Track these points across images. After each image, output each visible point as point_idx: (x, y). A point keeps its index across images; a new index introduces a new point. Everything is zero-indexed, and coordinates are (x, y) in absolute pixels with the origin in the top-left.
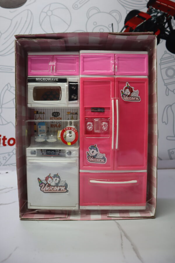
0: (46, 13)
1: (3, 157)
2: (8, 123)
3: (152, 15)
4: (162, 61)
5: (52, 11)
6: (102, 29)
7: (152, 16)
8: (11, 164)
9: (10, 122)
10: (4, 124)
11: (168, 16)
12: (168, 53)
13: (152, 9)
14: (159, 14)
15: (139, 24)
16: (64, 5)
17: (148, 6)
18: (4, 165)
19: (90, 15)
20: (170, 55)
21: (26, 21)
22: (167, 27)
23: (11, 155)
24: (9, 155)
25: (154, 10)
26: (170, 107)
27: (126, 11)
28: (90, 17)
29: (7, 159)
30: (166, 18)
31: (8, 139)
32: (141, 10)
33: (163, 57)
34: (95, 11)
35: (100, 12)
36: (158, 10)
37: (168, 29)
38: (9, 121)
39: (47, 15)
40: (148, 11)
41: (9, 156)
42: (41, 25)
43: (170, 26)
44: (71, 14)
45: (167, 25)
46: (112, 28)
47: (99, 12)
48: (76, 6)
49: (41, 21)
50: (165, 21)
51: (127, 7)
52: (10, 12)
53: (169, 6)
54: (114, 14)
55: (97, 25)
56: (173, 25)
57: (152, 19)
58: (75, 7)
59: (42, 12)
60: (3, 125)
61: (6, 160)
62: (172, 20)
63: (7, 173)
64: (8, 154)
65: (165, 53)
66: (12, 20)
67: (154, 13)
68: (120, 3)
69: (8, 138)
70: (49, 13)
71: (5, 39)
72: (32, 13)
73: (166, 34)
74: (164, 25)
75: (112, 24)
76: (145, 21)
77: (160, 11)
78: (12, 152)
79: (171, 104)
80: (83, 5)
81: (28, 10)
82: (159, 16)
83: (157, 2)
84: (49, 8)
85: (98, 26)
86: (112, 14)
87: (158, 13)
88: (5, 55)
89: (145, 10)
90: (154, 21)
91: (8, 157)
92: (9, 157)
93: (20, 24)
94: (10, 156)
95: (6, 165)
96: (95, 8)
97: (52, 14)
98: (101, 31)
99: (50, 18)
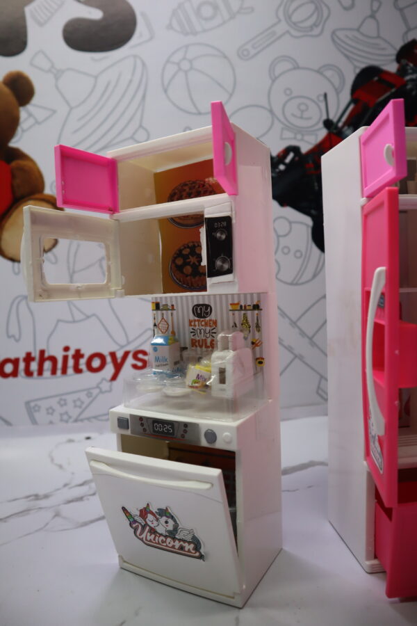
0: (178, 64)
1: (74, 401)
2: (88, 317)
3: (408, 78)
5: (191, 61)
6: (305, 104)
7: (408, 81)
8: (95, 417)
9: (94, 315)
10: (76, 319)
13: (407, 65)
15: (382, 95)
16: (218, 50)
17: (398, 60)
18: (76, 421)
19: (277, 73)
21: (131, 81)
23: (94, 395)
24: (89, 395)
25: (412, 69)
27: (353, 67)
28: (276, 78)
29: (84, 406)
31: (86, 356)
32: (385, 68)
34: (288, 65)
35: (299, 68)
38: (89, 313)
39: (180, 69)
40: (399, 70)
41: (89, 397)
42: (165, 91)
44: (233, 70)
46: (324, 103)
47: (297, 67)
48: (245, 53)
49: (166, 83)
51: (355, 60)
52: (93, 59)
54: (329, 73)
55: (292, 96)
57: (409, 86)
58: (243, 54)
59: (168, 61)
60: (74, 322)
61: (80, 407)
63: (88, 438)
64: (85, 392)
66: (96, 78)
67: (411, 74)
68: (340, 50)
70: (185, 65)
71: (80, 119)
75: (325, 95)
76: (393, 90)
78: (98, 387)
80: (259, 52)
81: (135, 56)
84: (185, 55)
85: (295, 97)
86: (324, 73)
89: (392, 67)
90: (411, 90)
91: (87, 401)
92: (91, 399)
94: (91, 396)
95: (82, 420)
96: (286, 58)
97: (191, 68)
98: (303, 107)
99: (186, 75)
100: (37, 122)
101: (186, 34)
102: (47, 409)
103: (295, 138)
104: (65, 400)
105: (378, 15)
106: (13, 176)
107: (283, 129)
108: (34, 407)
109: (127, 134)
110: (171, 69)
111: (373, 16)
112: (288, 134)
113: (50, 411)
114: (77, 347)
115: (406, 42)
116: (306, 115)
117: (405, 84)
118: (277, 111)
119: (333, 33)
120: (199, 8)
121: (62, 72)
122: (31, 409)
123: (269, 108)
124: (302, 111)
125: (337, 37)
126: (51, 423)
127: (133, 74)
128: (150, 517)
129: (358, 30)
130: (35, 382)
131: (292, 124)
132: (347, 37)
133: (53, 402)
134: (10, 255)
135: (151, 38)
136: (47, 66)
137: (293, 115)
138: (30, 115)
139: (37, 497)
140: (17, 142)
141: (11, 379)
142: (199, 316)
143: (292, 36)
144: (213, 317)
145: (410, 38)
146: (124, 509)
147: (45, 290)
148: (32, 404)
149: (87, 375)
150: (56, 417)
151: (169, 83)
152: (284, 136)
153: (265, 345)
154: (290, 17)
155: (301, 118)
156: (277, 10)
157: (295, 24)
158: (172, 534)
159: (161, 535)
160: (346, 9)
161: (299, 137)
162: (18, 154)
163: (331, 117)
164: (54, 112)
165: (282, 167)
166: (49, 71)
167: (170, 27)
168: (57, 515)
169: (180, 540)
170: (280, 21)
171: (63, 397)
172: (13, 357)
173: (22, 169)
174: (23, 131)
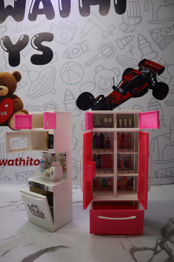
0: (66, 68)
3: (142, 72)
4: (150, 105)
5: (69, 67)
6: (106, 81)
7: (142, 73)
11: (154, 73)
12: (154, 99)
13: (142, 67)
14: (147, 72)
15: (133, 77)
16: (78, 64)
17: (139, 65)
19: (97, 71)
20: (156, 101)
21: (50, 74)
22: (153, 81)
25: (144, 69)
26: (156, 139)
27: (123, 68)
28: (97, 73)
30: (152, 74)
32: (134, 68)
33: (151, 102)
34: (101, 68)
35: (105, 69)
36: (147, 69)
37: (154, 82)
39: (66, 70)
40: (139, 69)
42: (61, 77)
43: (155, 80)
44: (83, 70)
45: (153, 79)
46: (113, 80)
48: (87, 64)
49: (61, 75)
50: (152, 76)
51: (124, 66)
52: (39, 67)
53: (154, 66)
54: (115, 71)
55: (102, 78)
56: (157, 79)
58: (86, 65)
59: (62, 67)
62: (156, 75)
65: (152, 99)
66: (40, 73)
67: (143, 70)
68: (119, 63)
69: (34, 159)
70: (68, 69)
71: (34, 86)
72: (55, 69)
73: (153, 85)
74: (151, 79)
75: (113, 78)
76: (137, 76)
77: (148, 69)
79: (156, 137)
80: (92, 64)
81: (52, 66)
82: (147, 73)
83: (146, 63)
84: (68, 66)
85: (104, 79)
86: (113, 70)
87: (147, 70)
88: (35, 97)
89: (137, 68)
90: (144, 76)
93: (46, 76)
96: (101, 66)
97: (70, 70)
98: (106, 82)
99: (68, 72)
100: (22, 87)
101: (69, 59)
102: (22, 176)
103: (103, 92)
104: (27, 174)
105: (132, 51)
106: (14, 104)
107: (98, 89)
108: (18, 175)
109: (49, 91)
110: (63, 70)
111: (131, 51)
112: (100, 91)
113: (22, 177)
114: (32, 157)
115: (142, 60)
116: (106, 85)
117: (142, 74)
118: (97, 83)
119: (117, 57)
120: (73, 50)
121: (30, 71)
122: (17, 175)
123: (94, 82)
124: (105, 83)
125: (118, 58)
126: (23, 180)
127: (51, 72)
128: (33, 207)
129: (125, 56)
130: (18, 167)
131: (102, 88)
132: (121, 58)
133: (23, 174)
134: (13, 128)
135: (57, 60)
136: (25, 69)
137: (102, 85)
138: (20, 85)
139: (14, 202)
140: (15, 93)
141: (11, 166)
142: (53, 156)
143: (103, 59)
144: (56, 156)
145: (143, 58)
146: (28, 205)
147: (10, 151)
148: (17, 174)
149: (34, 166)
150: (24, 179)
151: (62, 75)
152: (99, 92)
153: (67, 165)
154: (102, 52)
155: (105, 85)
156: (98, 50)
157: (104, 54)
158: (38, 212)
159: (36, 212)
160: (121, 49)
161: (104, 92)
162: (16, 97)
163: (115, 85)
164: (27, 84)
165: (98, 102)
166: (26, 71)
167: (63, 56)
168: (18, 207)
169: (40, 214)
170: (99, 53)
171: (27, 173)
172: (12, 159)
173: (17, 101)
174: (18, 90)
